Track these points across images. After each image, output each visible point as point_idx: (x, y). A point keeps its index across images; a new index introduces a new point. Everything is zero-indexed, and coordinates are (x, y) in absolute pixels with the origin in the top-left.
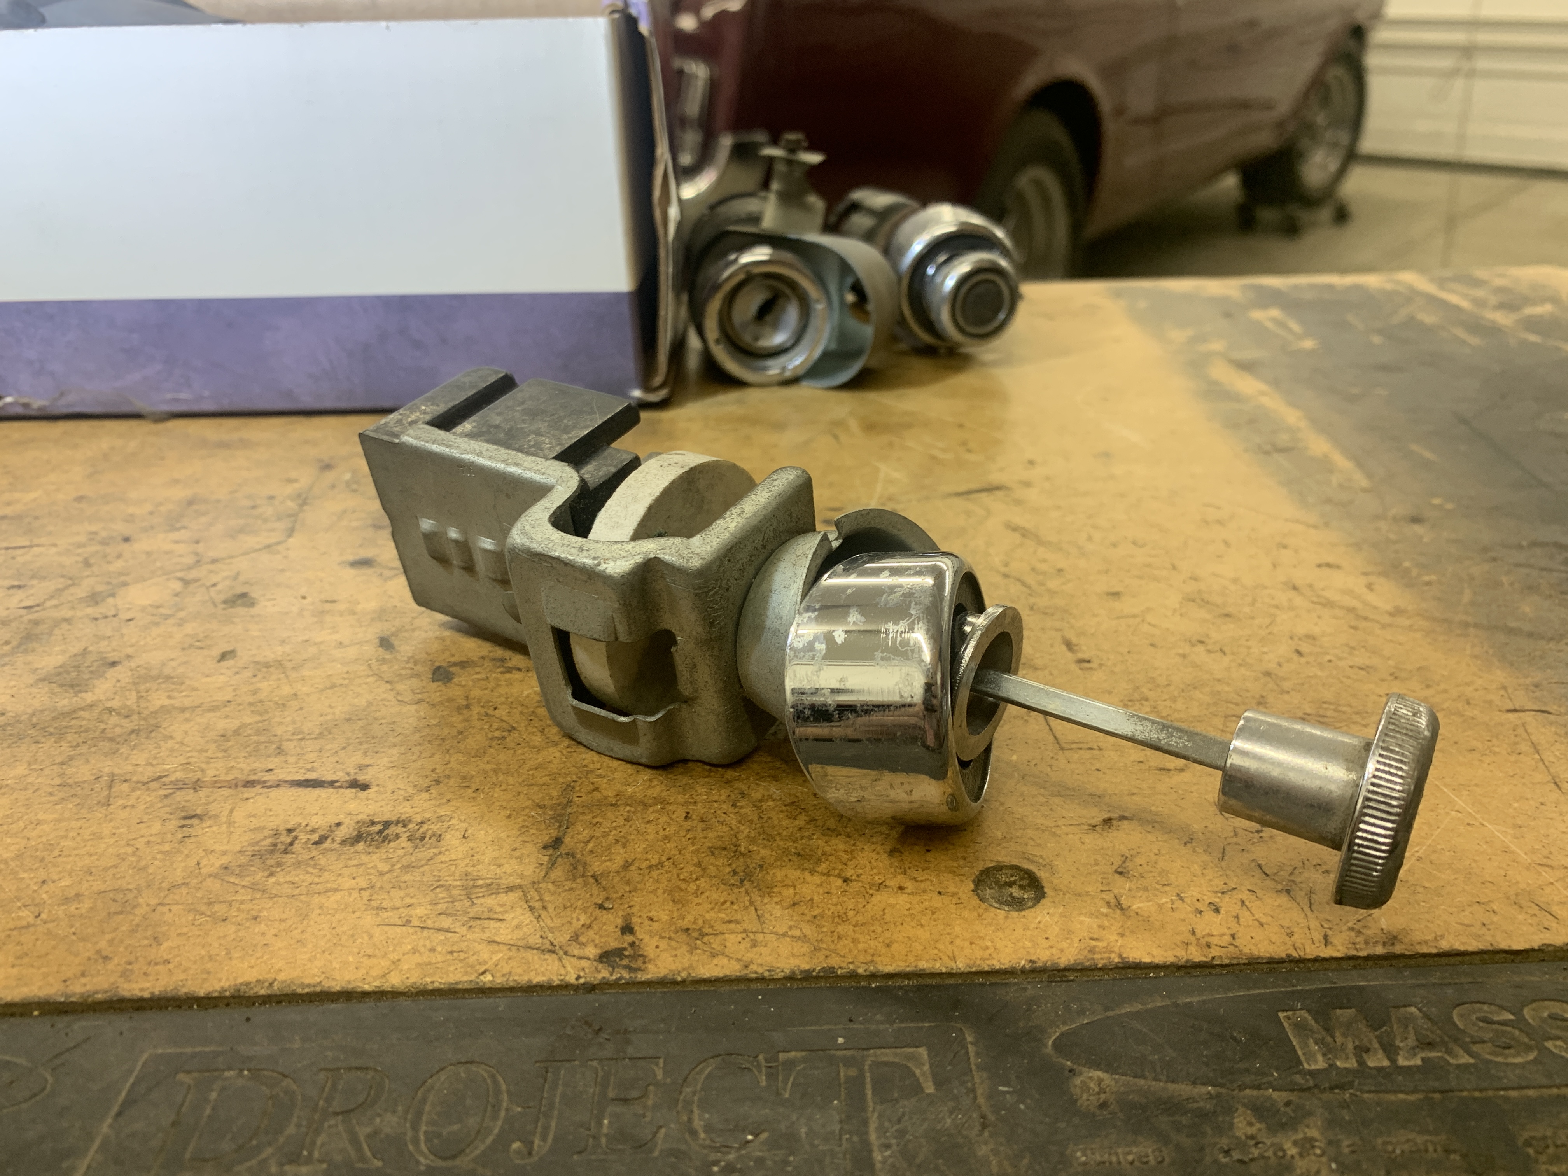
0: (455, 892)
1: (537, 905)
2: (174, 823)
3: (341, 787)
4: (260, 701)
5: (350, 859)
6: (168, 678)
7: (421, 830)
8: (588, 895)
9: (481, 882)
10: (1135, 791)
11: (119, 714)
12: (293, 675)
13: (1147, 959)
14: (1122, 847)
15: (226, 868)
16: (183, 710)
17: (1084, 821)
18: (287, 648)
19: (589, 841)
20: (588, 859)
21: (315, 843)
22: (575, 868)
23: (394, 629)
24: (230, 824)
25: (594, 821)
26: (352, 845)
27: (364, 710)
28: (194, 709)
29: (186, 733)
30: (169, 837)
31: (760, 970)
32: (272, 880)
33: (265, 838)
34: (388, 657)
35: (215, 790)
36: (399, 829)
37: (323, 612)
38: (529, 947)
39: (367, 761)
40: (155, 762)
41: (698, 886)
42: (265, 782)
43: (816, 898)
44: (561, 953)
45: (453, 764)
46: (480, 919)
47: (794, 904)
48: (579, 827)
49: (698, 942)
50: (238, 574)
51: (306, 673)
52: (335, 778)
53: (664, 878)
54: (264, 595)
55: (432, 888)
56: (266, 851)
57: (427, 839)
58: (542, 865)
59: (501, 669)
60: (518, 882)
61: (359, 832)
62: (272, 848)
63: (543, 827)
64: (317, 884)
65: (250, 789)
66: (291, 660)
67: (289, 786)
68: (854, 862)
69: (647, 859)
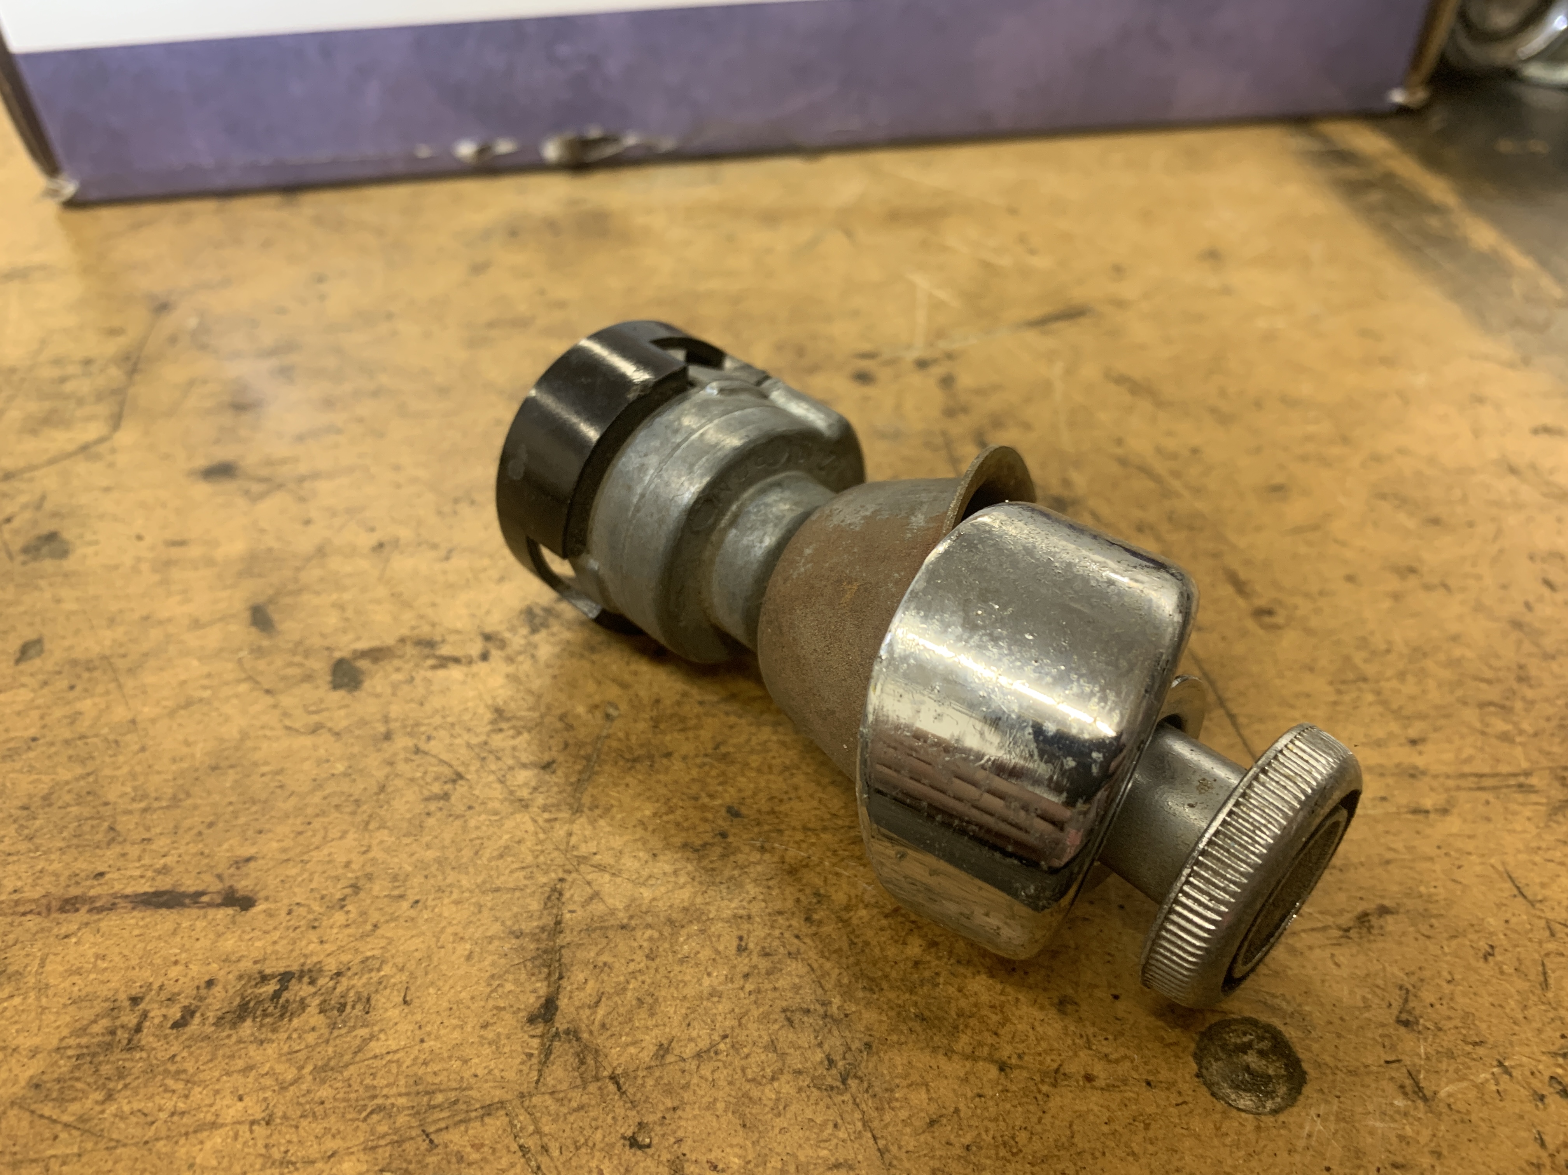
0: (402, 1120)
1: (531, 1143)
3: (210, 905)
4: (82, 737)
5: (232, 1057)
7: (338, 990)
8: (609, 1120)
9: (439, 1098)
10: (1389, 855)
12: (130, 684)
14: (1395, 970)
15: (37, 1086)
17: (1330, 920)
18: (119, 632)
19: (598, 1002)
20: (602, 1040)
21: (176, 1025)
22: (582, 1062)
23: (270, 592)
24: (42, 989)
25: (601, 960)
26: (234, 1025)
27: (237, 748)
32: (112, 1108)
33: (97, 1018)
34: (265, 643)
35: (18, 919)
36: (305, 990)
37: (169, 563)
39: (248, 851)
41: (778, 1093)
42: (92, 900)
45: (376, 853)
48: (578, 975)
50: (43, 498)
51: (149, 678)
52: (200, 888)
53: (722, 1076)
54: (81, 536)
55: (364, 1114)
56: (99, 1045)
57: (348, 1008)
58: (530, 1055)
59: (431, 662)
60: (498, 1094)
61: (243, 998)
62: (108, 1038)
63: (523, 976)
64: (183, 1113)
65: (70, 916)
66: (124, 656)
67: (130, 906)
68: (1008, 1027)
69: (691, 1039)
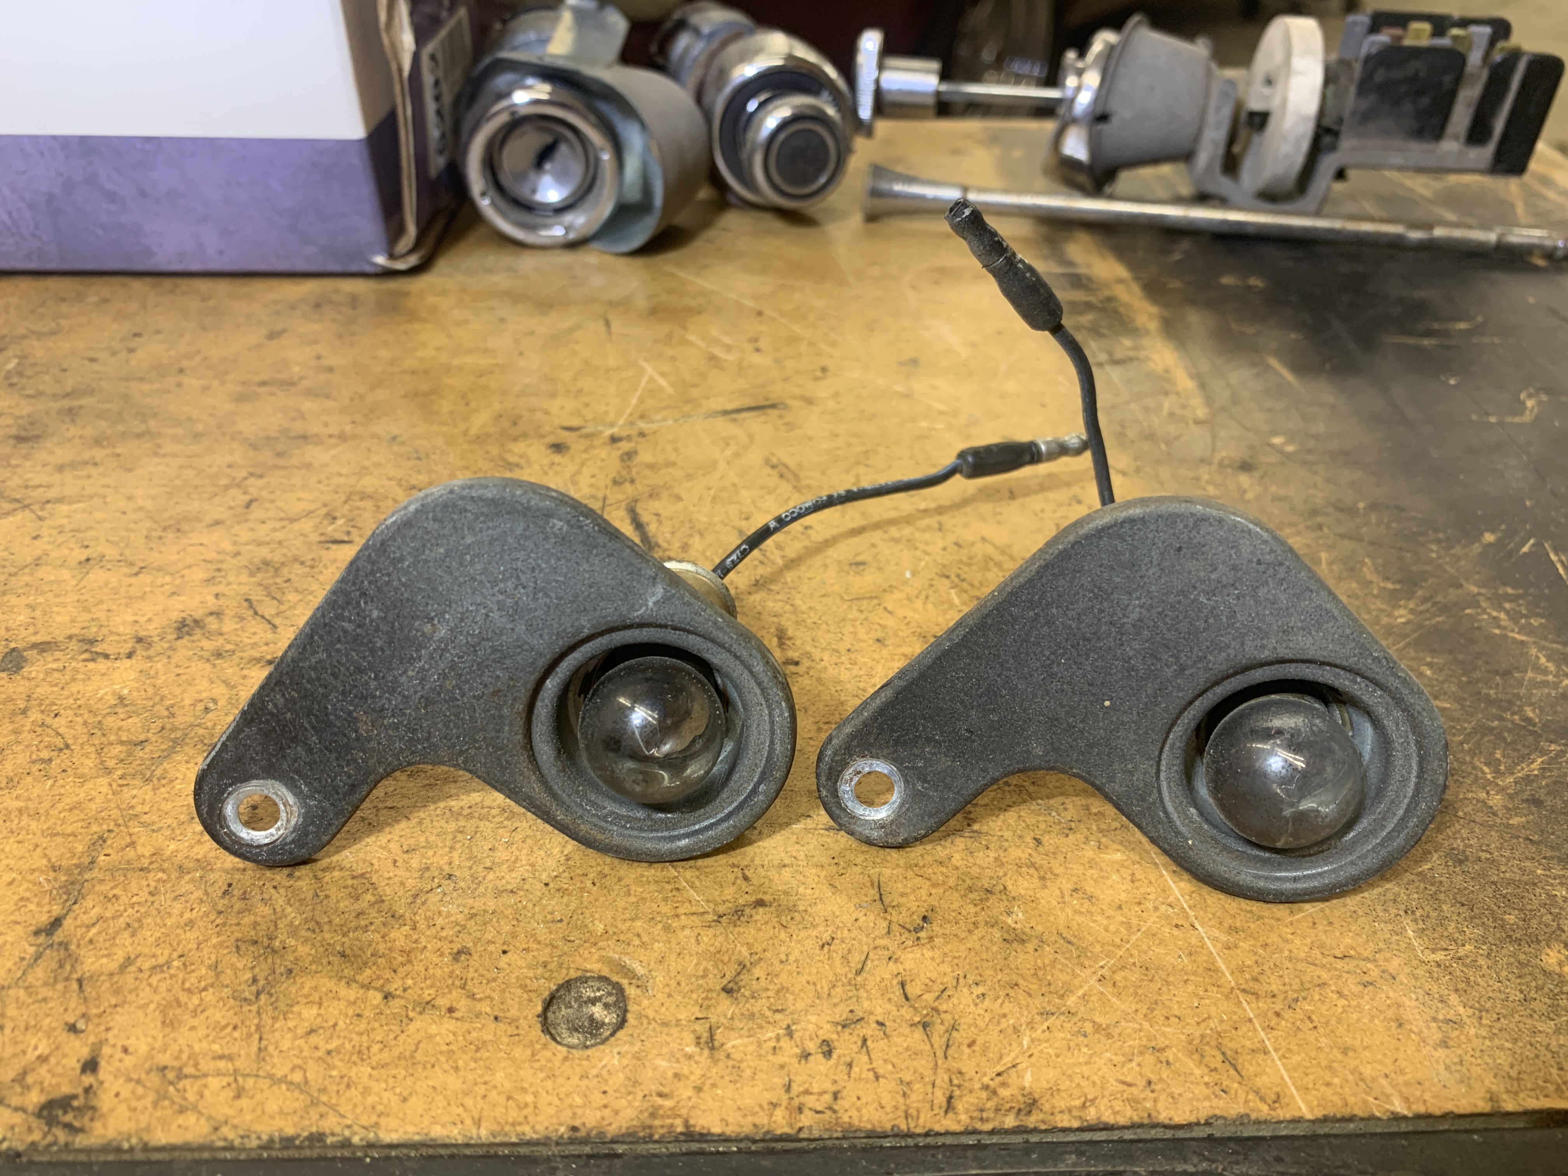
8: (61, 1010)
10: (787, 862)
13: (716, 1130)
14: (743, 950)
17: (712, 908)
19: (94, 925)
20: (83, 952)
22: (61, 966)
25: (111, 893)
31: (231, 1136)
41: (202, 1000)
43: (341, 1023)
47: (312, 1031)
48: (89, 902)
49: (171, 1089)
53: (164, 986)
58: (23, 959)
59: (86, 656)
63: (46, 900)
68: (408, 967)
69: (154, 956)
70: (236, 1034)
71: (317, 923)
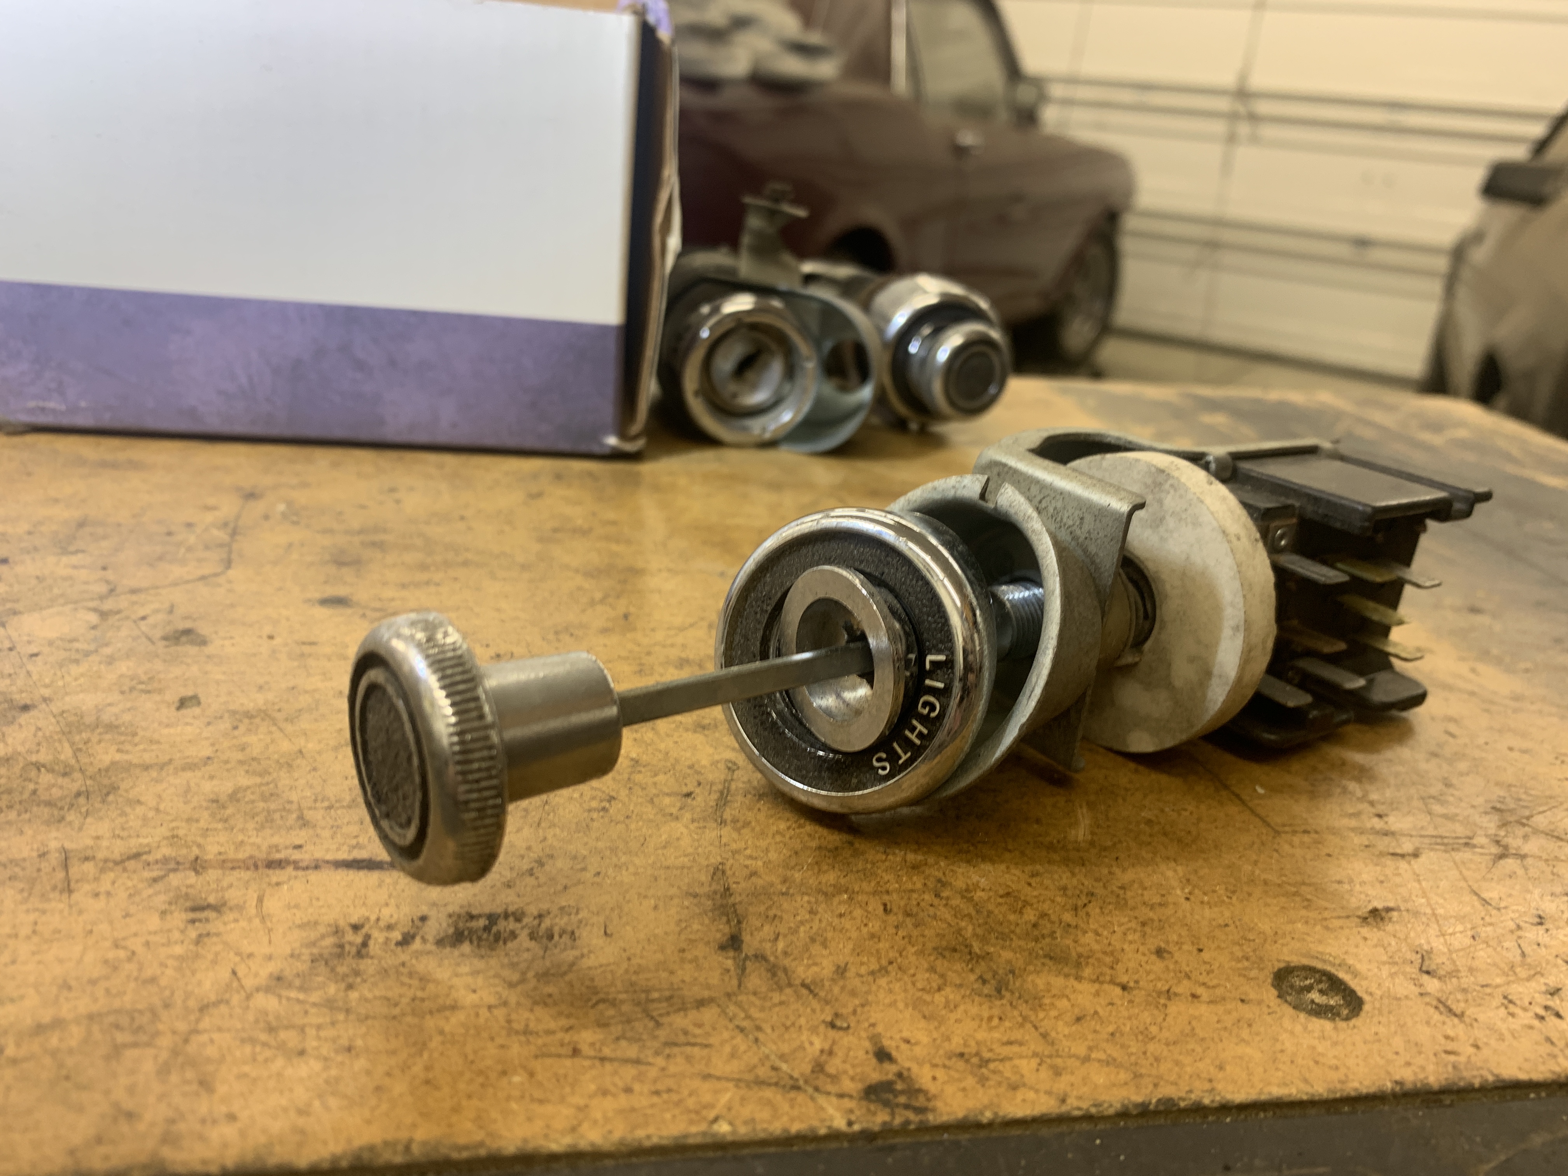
0: (625, 1008)
1: (745, 1024)
2: (179, 918)
4: (254, 759)
5: (458, 965)
6: (111, 727)
7: (543, 926)
8: (809, 1011)
9: (656, 995)
11: (51, 770)
12: (289, 728)
13: (1523, 1076)
14: (1409, 942)
15: (279, 979)
16: (146, 768)
17: (1349, 913)
19: (776, 939)
20: (787, 962)
21: (399, 944)
22: (774, 975)
24: (263, 917)
25: (771, 913)
26: (454, 945)
28: (162, 766)
29: (160, 797)
30: (176, 935)
31: (1085, 1105)
32: (354, 995)
33: (323, 937)
35: (227, 872)
36: (512, 925)
37: (303, 655)
38: (760, 1083)
40: (124, 834)
41: (946, 998)
42: (296, 862)
43: (1100, 1010)
44: (810, 1090)
45: (552, 842)
46: (675, 1044)
47: (1079, 1019)
48: (754, 921)
49: (984, 1070)
50: (173, 606)
53: (897, 988)
54: (216, 633)
55: (590, 1004)
56: (331, 954)
57: (556, 937)
58: (728, 971)
60: (706, 994)
61: (456, 928)
62: (339, 950)
63: (707, 921)
64: (423, 1000)
65: (278, 872)
66: (279, 710)
67: (333, 868)
68: (1122, 965)
69: (862, 964)
70: (1007, 1024)
71: (1002, 933)
